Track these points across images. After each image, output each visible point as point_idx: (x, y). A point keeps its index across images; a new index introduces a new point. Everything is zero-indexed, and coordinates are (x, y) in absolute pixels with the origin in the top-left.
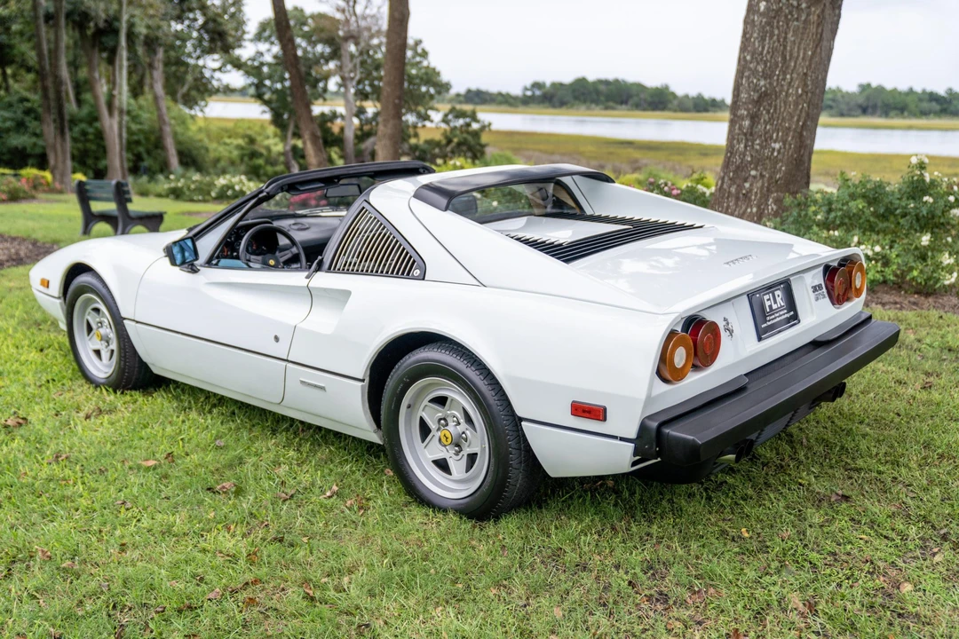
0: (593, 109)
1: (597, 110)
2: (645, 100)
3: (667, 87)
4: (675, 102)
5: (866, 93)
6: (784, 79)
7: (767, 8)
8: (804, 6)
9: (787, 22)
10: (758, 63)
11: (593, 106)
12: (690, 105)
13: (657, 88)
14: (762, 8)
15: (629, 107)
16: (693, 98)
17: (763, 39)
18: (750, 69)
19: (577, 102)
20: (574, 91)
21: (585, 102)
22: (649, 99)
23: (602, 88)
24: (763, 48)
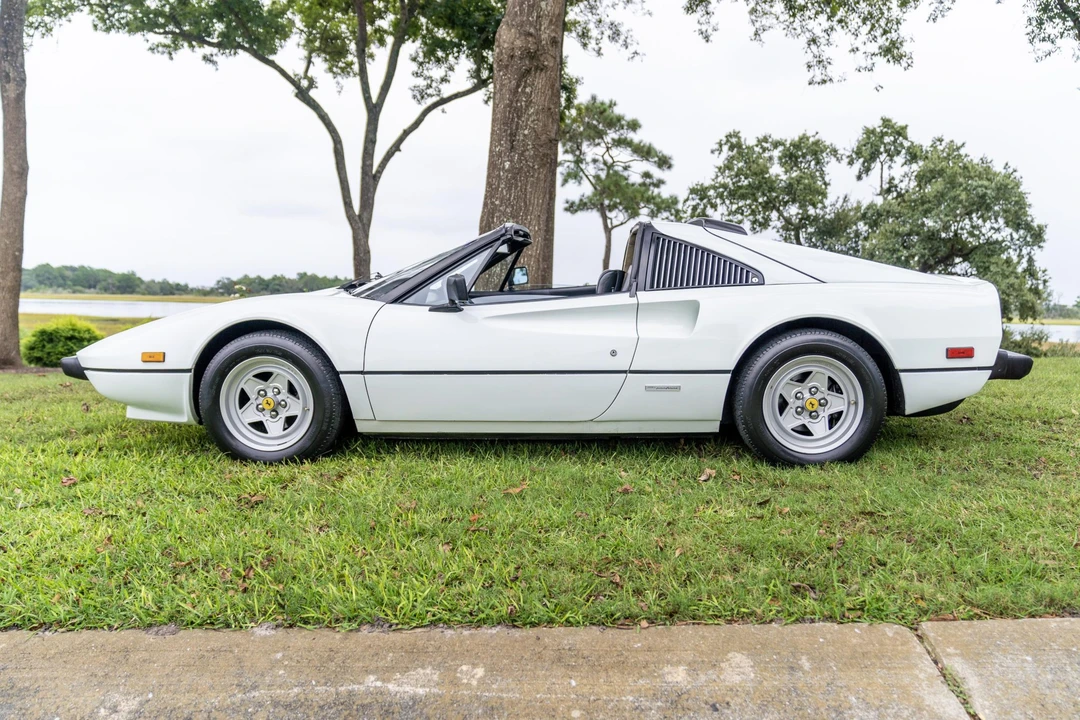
0: (61, 293)
1: (65, 293)
2: (113, 285)
3: (133, 274)
4: (143, 287)
5: (304, 280)
6: (526, 219)
7: (511, 166)
8: (536, 167)
9: (527, 177)
10: (507, 207)
11: (60, 289)
12: (157, 289)
13: (124, 275)
14: (507, 167)
15: (97, 290)
16: (159, 283)
17: (510, 189)
18: (500, 211)
19: (43, 286)
20: (38, 276)
21: (51, 286)
22: (117, 284)
23: (68, 273)
24: (510, 195)
